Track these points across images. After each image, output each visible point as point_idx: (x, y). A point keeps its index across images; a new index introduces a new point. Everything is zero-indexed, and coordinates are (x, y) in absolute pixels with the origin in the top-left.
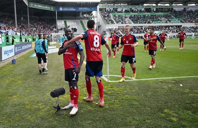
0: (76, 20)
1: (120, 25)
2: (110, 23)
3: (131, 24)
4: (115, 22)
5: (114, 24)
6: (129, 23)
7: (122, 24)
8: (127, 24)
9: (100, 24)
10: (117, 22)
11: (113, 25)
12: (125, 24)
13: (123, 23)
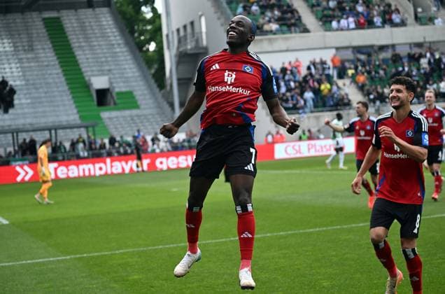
0: (17, 18)
1: (348, 35)
2: (274, 26)
3: (428, 28)
4: (308, 18)
5: (306, 30)
6: (417, 18)
7: (359, 26)
8: (403, 23)
9: (198, 41)
10: (326, 19)
11: (296, 39)
12: (388, 28)
13: (370, 24)
